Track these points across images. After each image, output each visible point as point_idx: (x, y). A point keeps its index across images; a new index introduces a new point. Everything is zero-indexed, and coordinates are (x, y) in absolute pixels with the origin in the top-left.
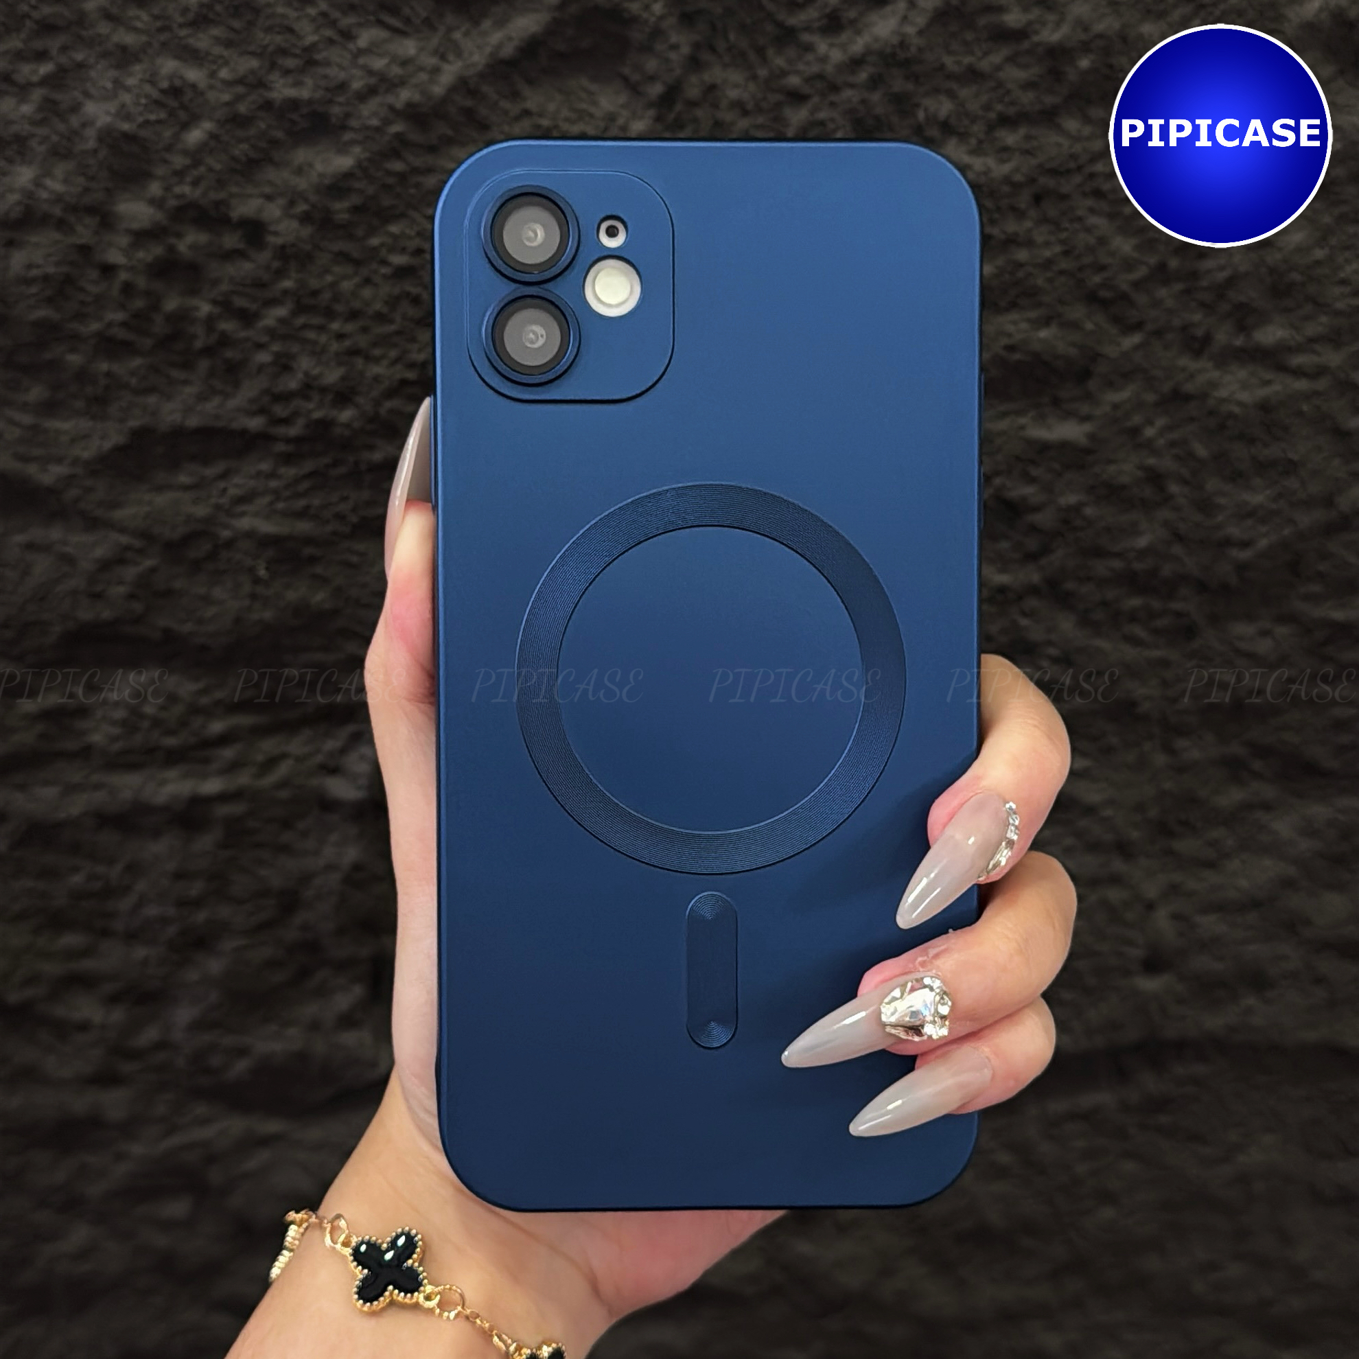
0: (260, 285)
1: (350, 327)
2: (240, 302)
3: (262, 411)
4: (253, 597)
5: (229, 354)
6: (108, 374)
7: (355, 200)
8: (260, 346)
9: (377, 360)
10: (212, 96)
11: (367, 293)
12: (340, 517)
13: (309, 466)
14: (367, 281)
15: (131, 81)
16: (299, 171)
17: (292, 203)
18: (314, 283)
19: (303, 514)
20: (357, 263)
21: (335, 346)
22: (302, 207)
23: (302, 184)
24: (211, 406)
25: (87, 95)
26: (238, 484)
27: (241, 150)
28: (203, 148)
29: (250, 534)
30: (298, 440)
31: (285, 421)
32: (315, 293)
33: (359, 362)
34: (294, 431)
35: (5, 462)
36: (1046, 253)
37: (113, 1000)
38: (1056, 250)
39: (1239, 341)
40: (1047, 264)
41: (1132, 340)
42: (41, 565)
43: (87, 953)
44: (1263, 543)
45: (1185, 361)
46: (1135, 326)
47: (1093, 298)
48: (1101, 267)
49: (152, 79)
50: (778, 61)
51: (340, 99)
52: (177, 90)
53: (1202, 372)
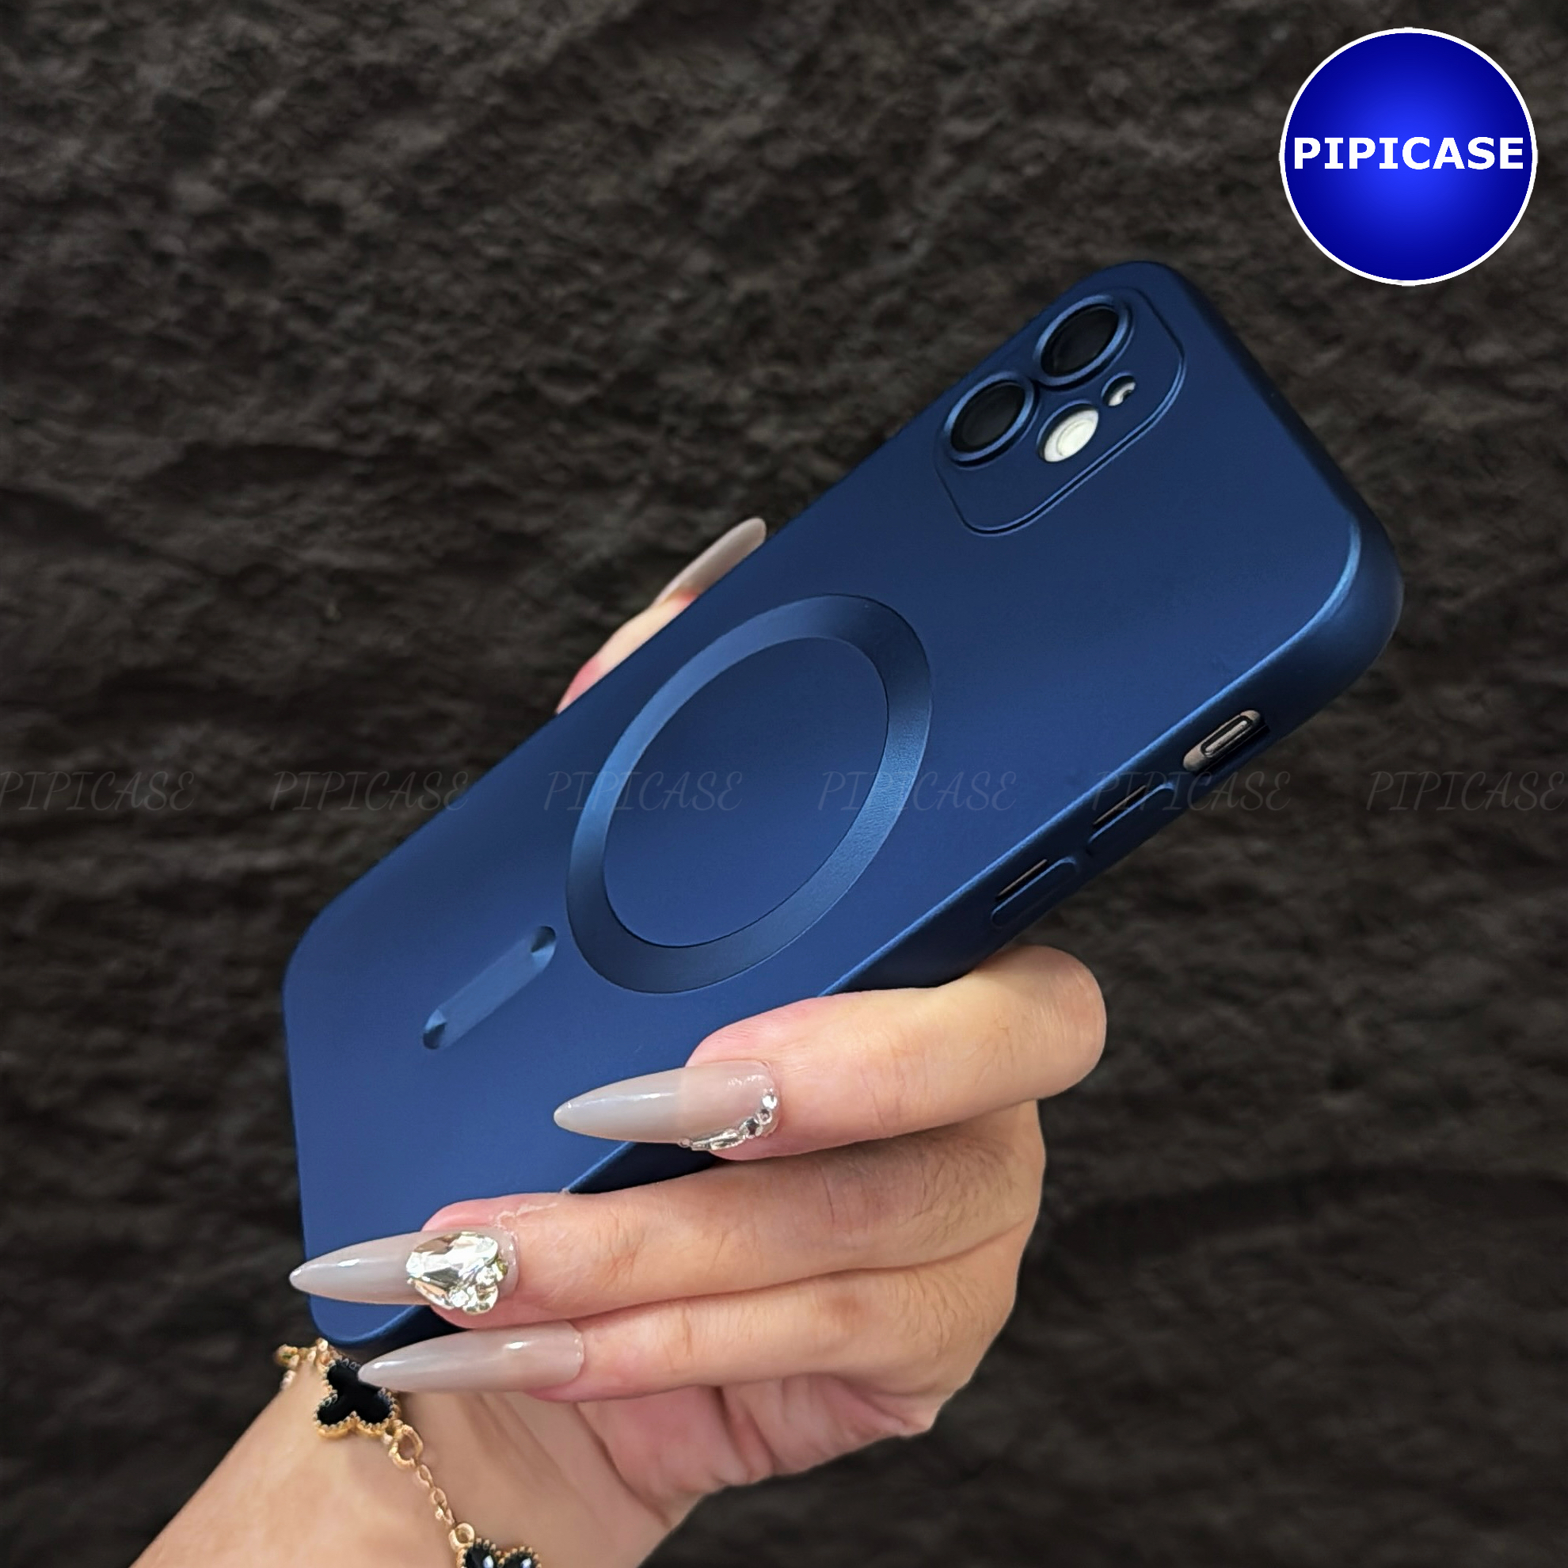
0: (336, 278)
1: (438, 329)
2: (312, 298)
3: (335, 425)
4: (321, 640)
5: (300, 358)
6: (161, 381)
7: (447, 181)
8: (336, 351)
9: (467, 367)
10: (285, 59)
11: (458, 290)
12: (420, 549)
13: (389, 489)
14: (458, 277)
15: (194, 42)
16: (383, 147)
17: (374, 186)
18: (397, 276)
19: (381, 545)
20: (446, 255)
21: (420, 351)
22: (386, 189)
23: (385, 162)
24: (277, 419)
25: (144, 57)
26: (307, 509)
27: (317, 123)
28: (275, 118)
29: (320, 568)
30: (376, 459)
31: (362, 437)
32: (399, 290)
33: (447, 370)
34: (370, 448)
35: (41, 481)
36: (1232, 254)
37: (154, 1106)
38: (1244, 250)
39: (1452, 358)
40: (1233, 267)
41: (1327, 357)
42: (80, 601)
43: (125, 1051)
44: (1475, 593)
45: (1388, 381)
46: (1336, 339)
47: (1286, 306)
48: (1294, 271)
49: (218, 40)
50: (931, 28)
51: (431, 65)
52: (245, 53)
53: (1408, 393)
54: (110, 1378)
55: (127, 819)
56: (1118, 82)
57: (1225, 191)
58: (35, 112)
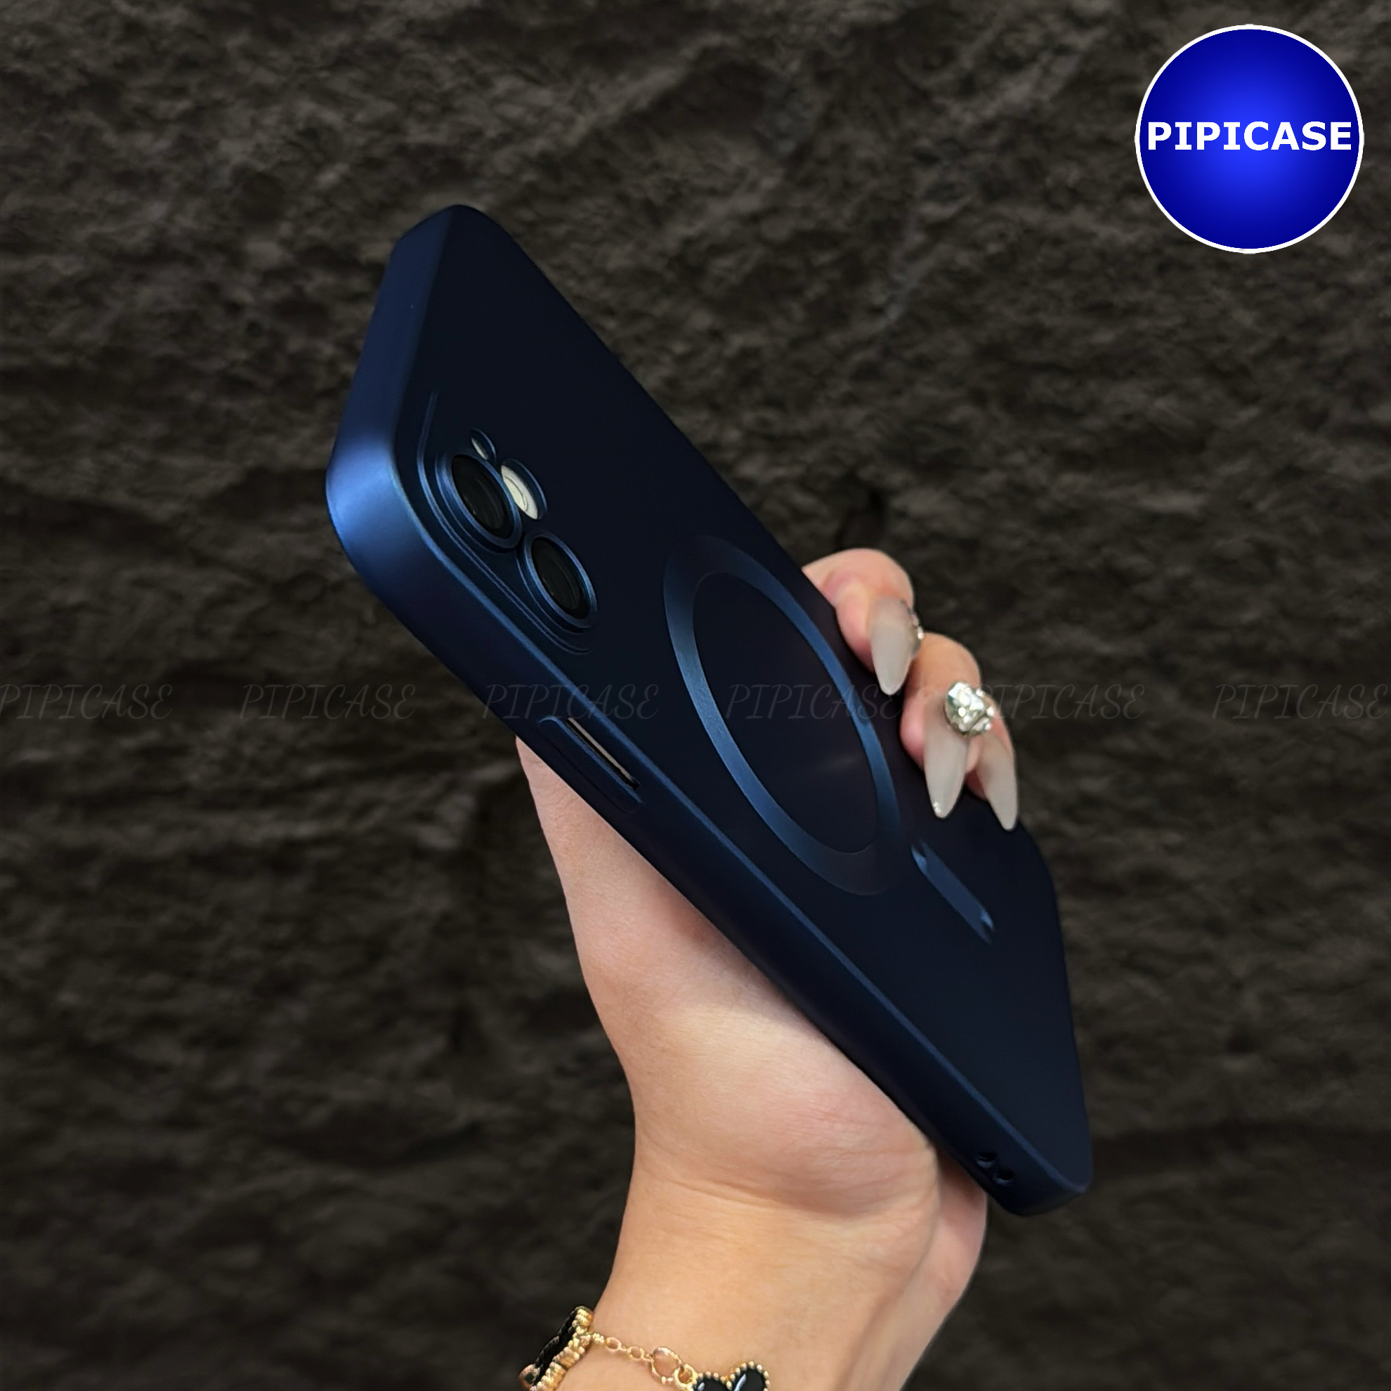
4: (358, 640)
6: (229, 413)
10: (348, 138)
15: (269, 121)
25: (224, 133)
27: (374, 194)
28: (337, 189)
35: (119, 497)
36: (1168, 324)
37: (194, 1042)
38: (1178, 320)
39: (1356, 418)
40: (1168, 334)
41: (1249, 414)
42: (149, 600)
43: (170, 994)
44: (1370, 622)
45: (1300, 436)
46: (1253, 400)
47: (1212, 370)
48: (1221, 339)
49: (289, 120)
50: (910, 123)
51: (474, 147)
52: (313, 132)
53: (1316, 448)
54: (145, 1280)
55: (181, 793)
56: (1073, 174)
57: (1162, 269)
58: (126, 179)
